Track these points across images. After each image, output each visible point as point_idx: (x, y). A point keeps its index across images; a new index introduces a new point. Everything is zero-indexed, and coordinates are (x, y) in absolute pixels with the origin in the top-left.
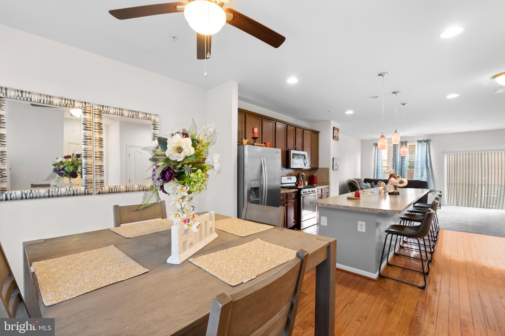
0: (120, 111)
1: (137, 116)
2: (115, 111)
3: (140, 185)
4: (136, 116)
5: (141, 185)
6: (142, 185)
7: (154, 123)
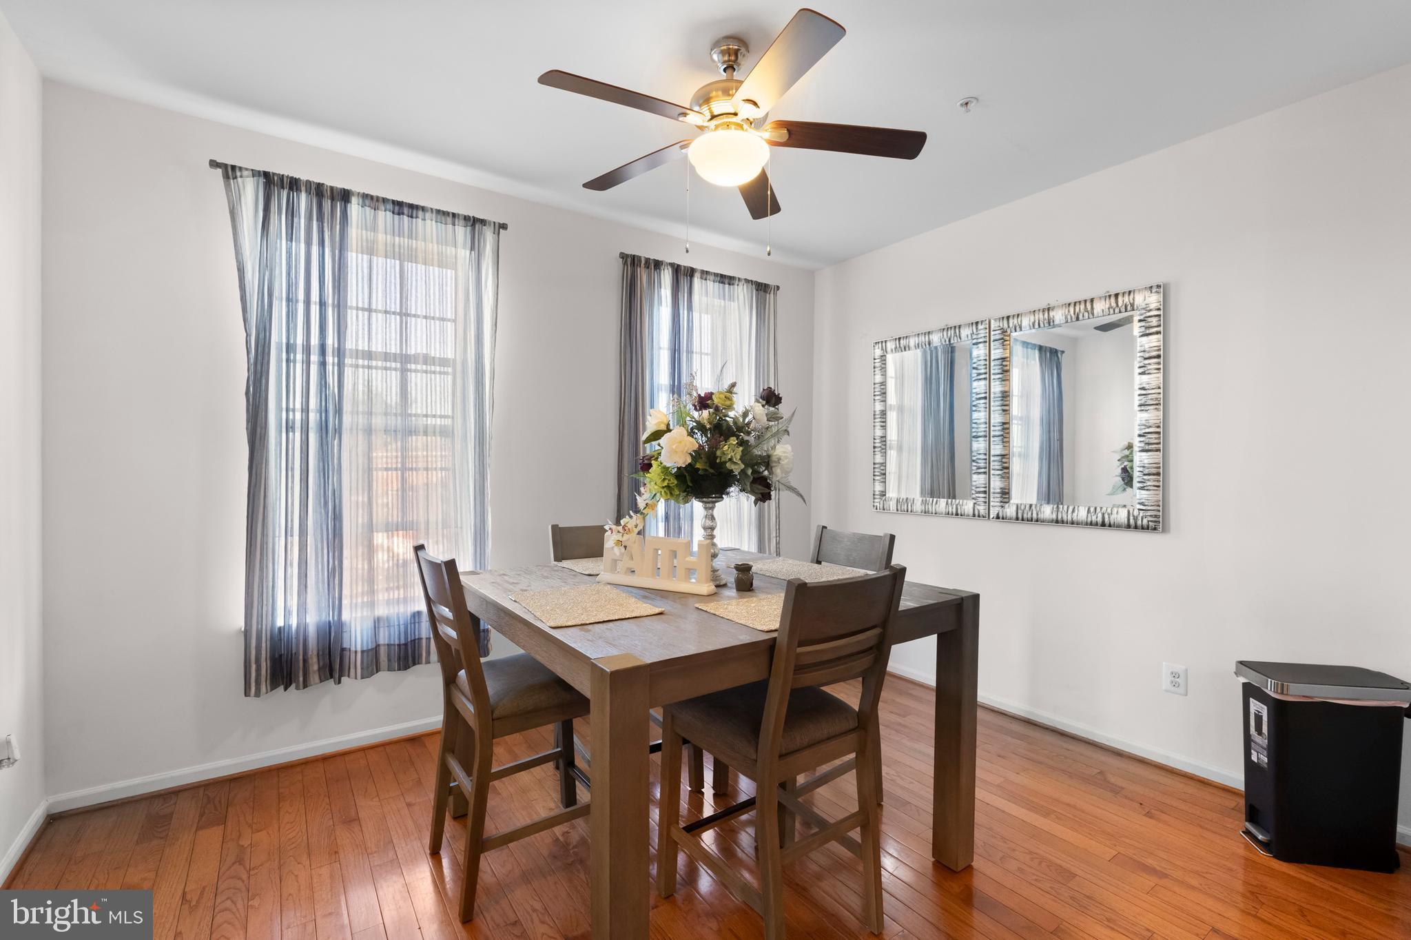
0: (1044, 315)
1: (1088, 312)
2: (1032, 320)
3: (1096, 509)
4: (1086, 314)
5: (1098, 509)
6: (1101, 508)
7: (1144, 316)
